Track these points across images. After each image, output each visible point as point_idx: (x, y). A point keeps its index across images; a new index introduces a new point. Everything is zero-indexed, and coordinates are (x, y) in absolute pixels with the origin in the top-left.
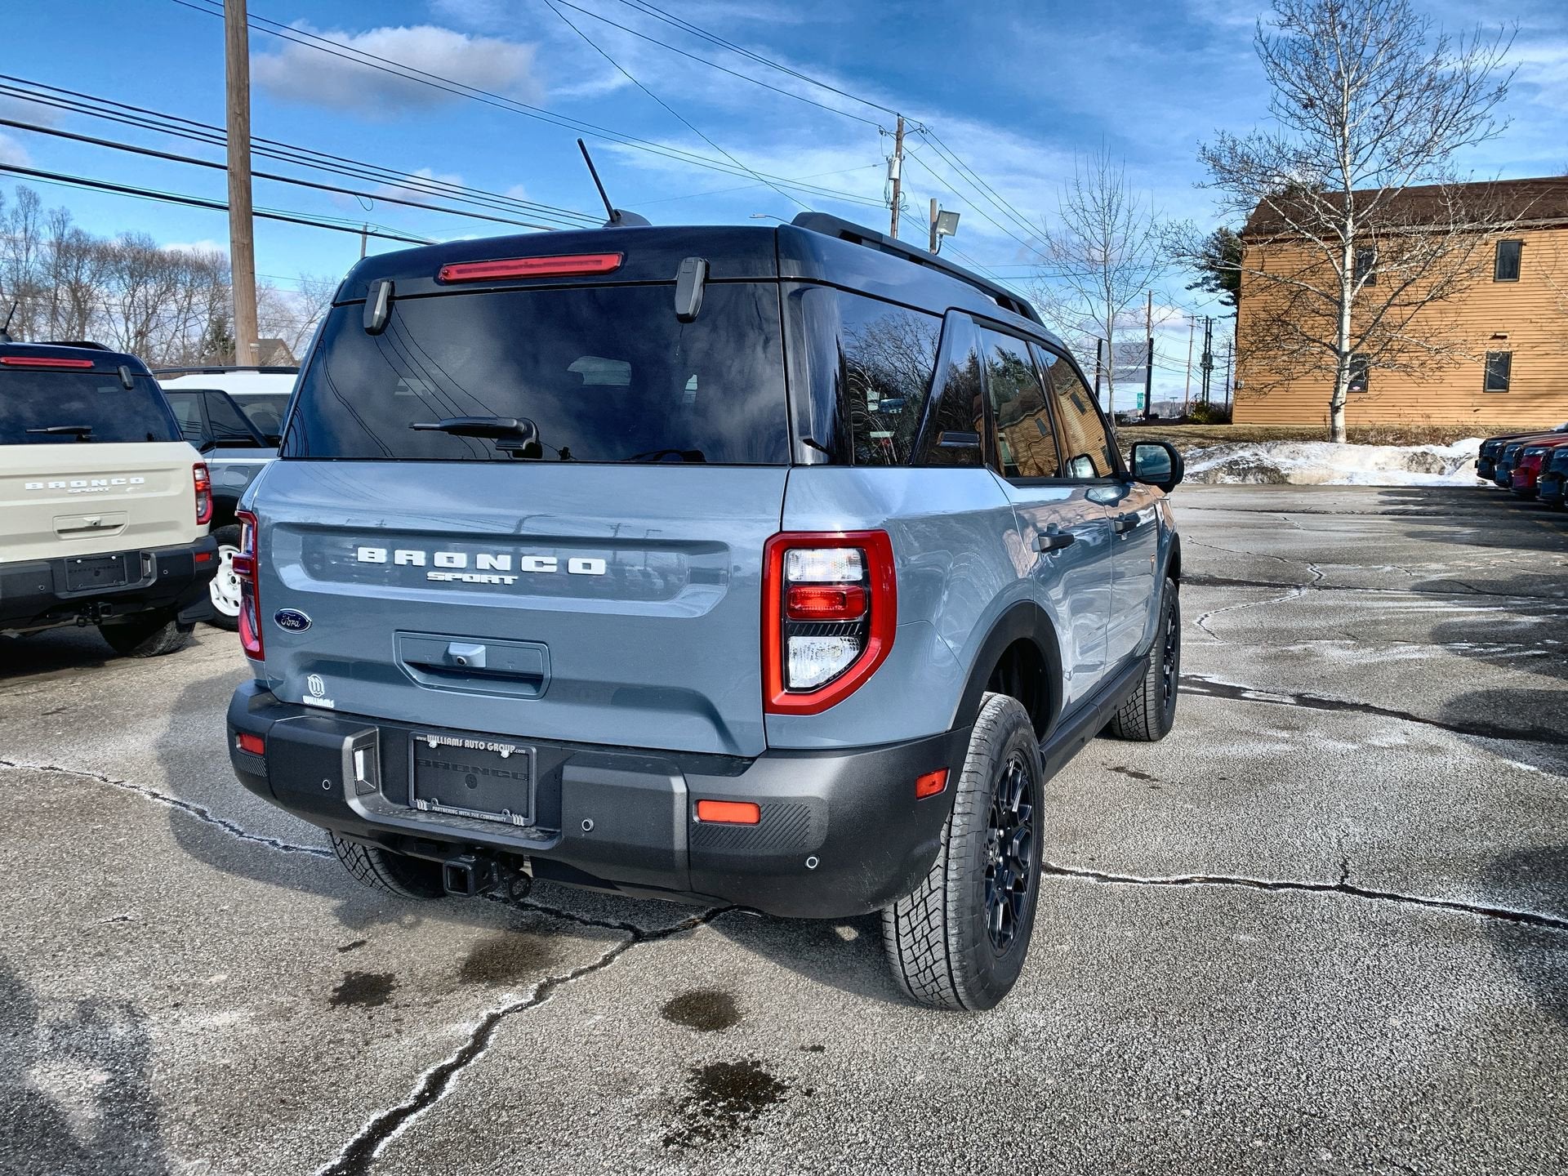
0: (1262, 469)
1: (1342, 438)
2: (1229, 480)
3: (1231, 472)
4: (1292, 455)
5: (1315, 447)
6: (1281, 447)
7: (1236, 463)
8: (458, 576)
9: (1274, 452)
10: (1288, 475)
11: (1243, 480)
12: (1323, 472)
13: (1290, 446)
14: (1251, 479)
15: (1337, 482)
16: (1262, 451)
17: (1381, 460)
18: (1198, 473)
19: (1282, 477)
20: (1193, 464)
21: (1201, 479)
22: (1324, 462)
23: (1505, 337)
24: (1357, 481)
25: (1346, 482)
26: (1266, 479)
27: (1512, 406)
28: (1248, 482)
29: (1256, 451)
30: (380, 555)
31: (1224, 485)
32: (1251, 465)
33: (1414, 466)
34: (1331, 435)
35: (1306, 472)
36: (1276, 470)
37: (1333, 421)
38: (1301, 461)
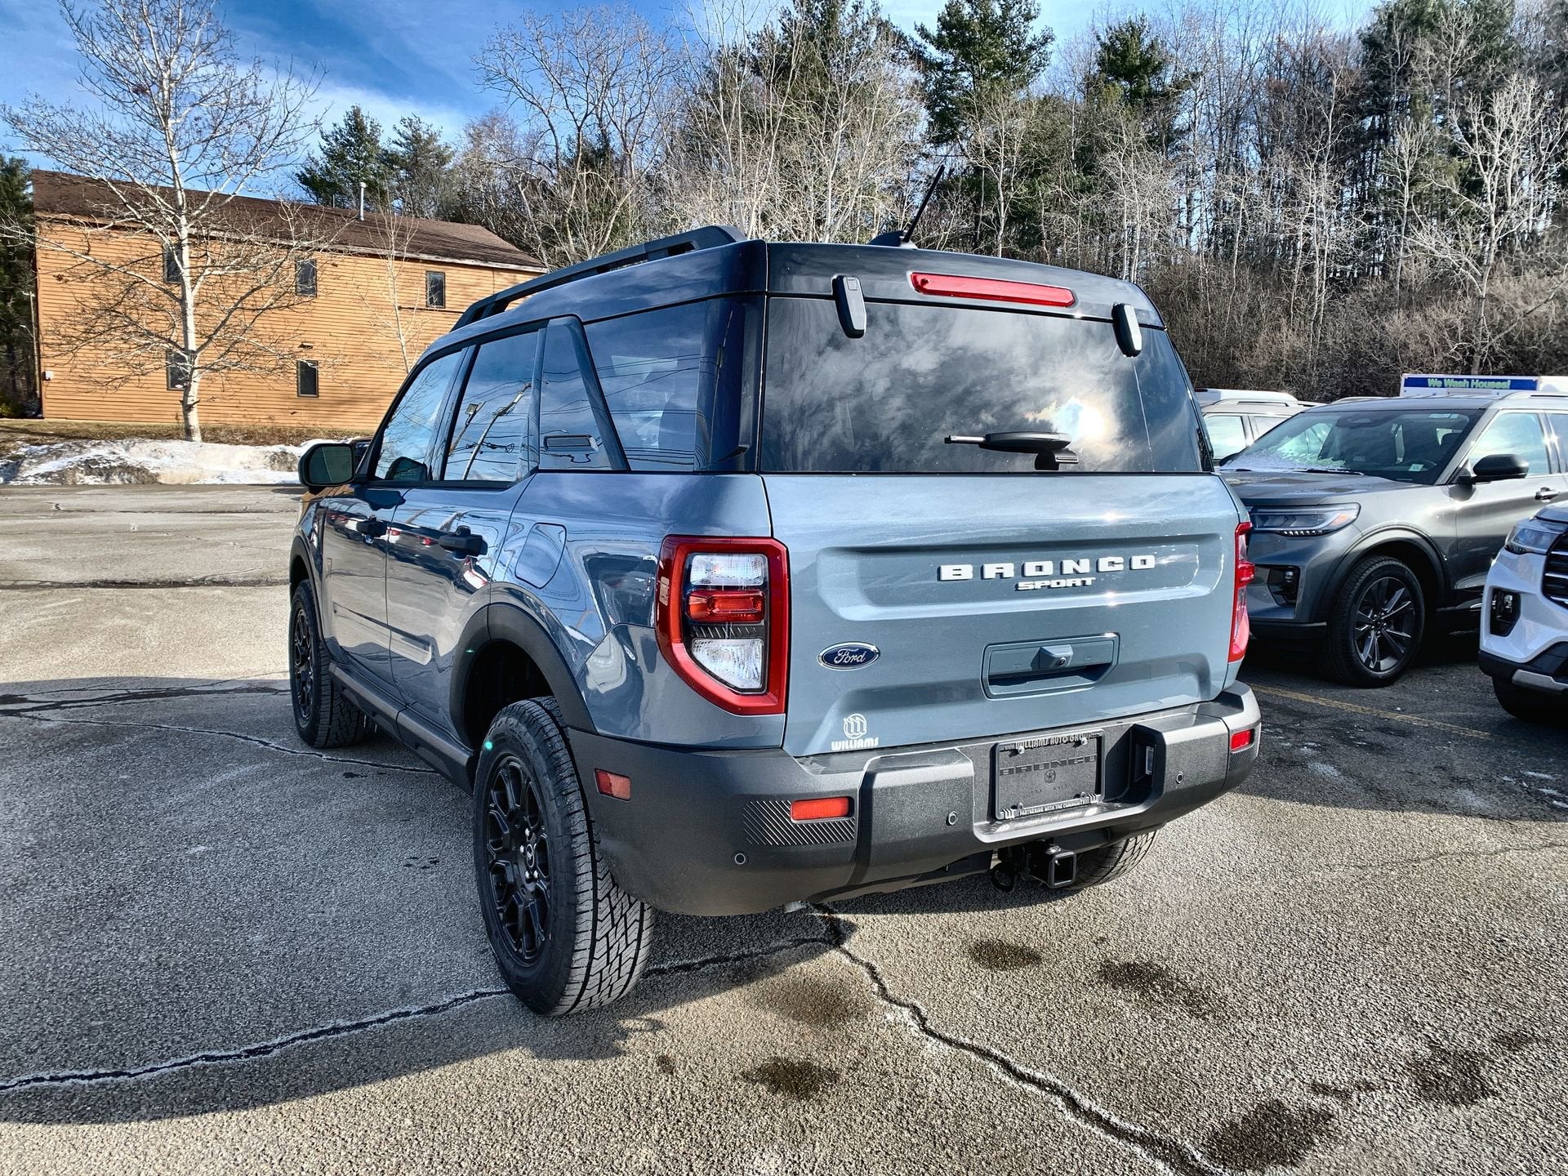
0: (126, 468)
1: (197, 437)
2: (90, 480)
3: (89, 472)
4: (154, 454)
5: (176, 446)
6: (141, 445)
7: (95, 462)
8: (1047, 583)
9: (133, 450)
10: (157, 475)
11: (107, 480)
12: (195, 472)
13: (151, 445)
14: (116, 480)
15: (210, 481)
16: (119, 449)
17: (245, 459)
18: (51, 473)
19: (151, 476)
20: (39, 463)
21: (56, 480)
22: (190, 461)
23: (311, 347)
24: (229, 481)
25: (218, 482)
26: (133, 479)
27: (323, 411)
28: (113, 483)
29: (112, 449)
30: (967, 571)
31: (87, 486)
32: (113, 464)
33: (276, 465)
34: (188, 433)
35: (175, 471)
36: (142, 470)
37: (186, 419)
38: (166, 460)
